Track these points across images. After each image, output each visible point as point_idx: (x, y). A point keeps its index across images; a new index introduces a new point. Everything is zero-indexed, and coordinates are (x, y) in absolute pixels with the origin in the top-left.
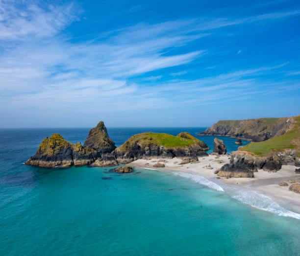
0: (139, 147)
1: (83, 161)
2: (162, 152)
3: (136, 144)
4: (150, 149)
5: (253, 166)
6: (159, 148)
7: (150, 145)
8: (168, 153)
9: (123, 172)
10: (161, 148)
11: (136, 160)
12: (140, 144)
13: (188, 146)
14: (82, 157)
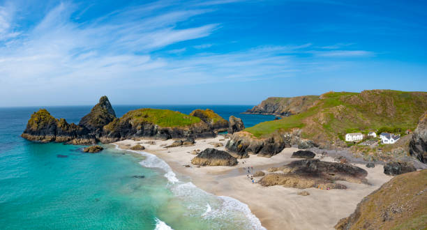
0: (131, 125)
1: (63, 138)
2: (156, 133)
3: (127, 121)
4: (142, 128)
5: (244, 151)
6: (153, 127)
7: (143, 124)
8: (162, 133)
10: (156, 128)
11: (123, 140)
12: (131, 122)
13: (189, 125)
14: (64, 133)
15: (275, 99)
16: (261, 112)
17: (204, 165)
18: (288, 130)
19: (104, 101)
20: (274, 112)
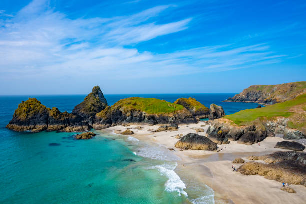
0: (121, 113)
1: (56, 126)
2: (144, 119)
3: (118, 109)
4: (132, 115)
5: (224, 137)
6: (142, 114)
7: (132, 111)
8: (149, 119)
9: (81, 139)
10: (144, 114)
11: (114, 126)
12: (122, 110)
13: (174, 112)
14: (57, 122)
15: (258, 87)
16: (242, 100)
17: (187, 149)
18: (272, 119)
19: (97, 91)
20: (256, 100)
